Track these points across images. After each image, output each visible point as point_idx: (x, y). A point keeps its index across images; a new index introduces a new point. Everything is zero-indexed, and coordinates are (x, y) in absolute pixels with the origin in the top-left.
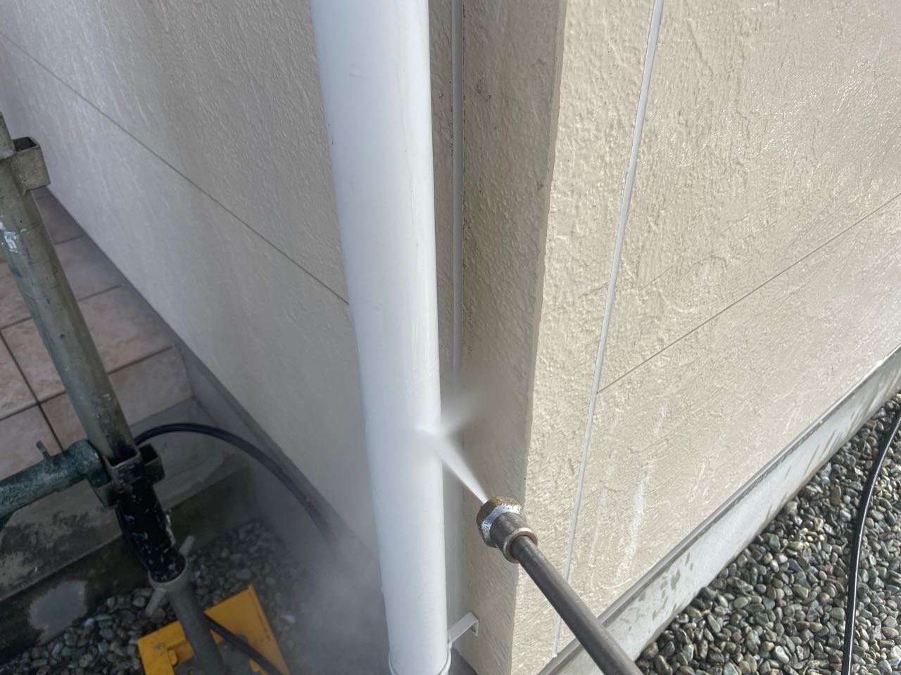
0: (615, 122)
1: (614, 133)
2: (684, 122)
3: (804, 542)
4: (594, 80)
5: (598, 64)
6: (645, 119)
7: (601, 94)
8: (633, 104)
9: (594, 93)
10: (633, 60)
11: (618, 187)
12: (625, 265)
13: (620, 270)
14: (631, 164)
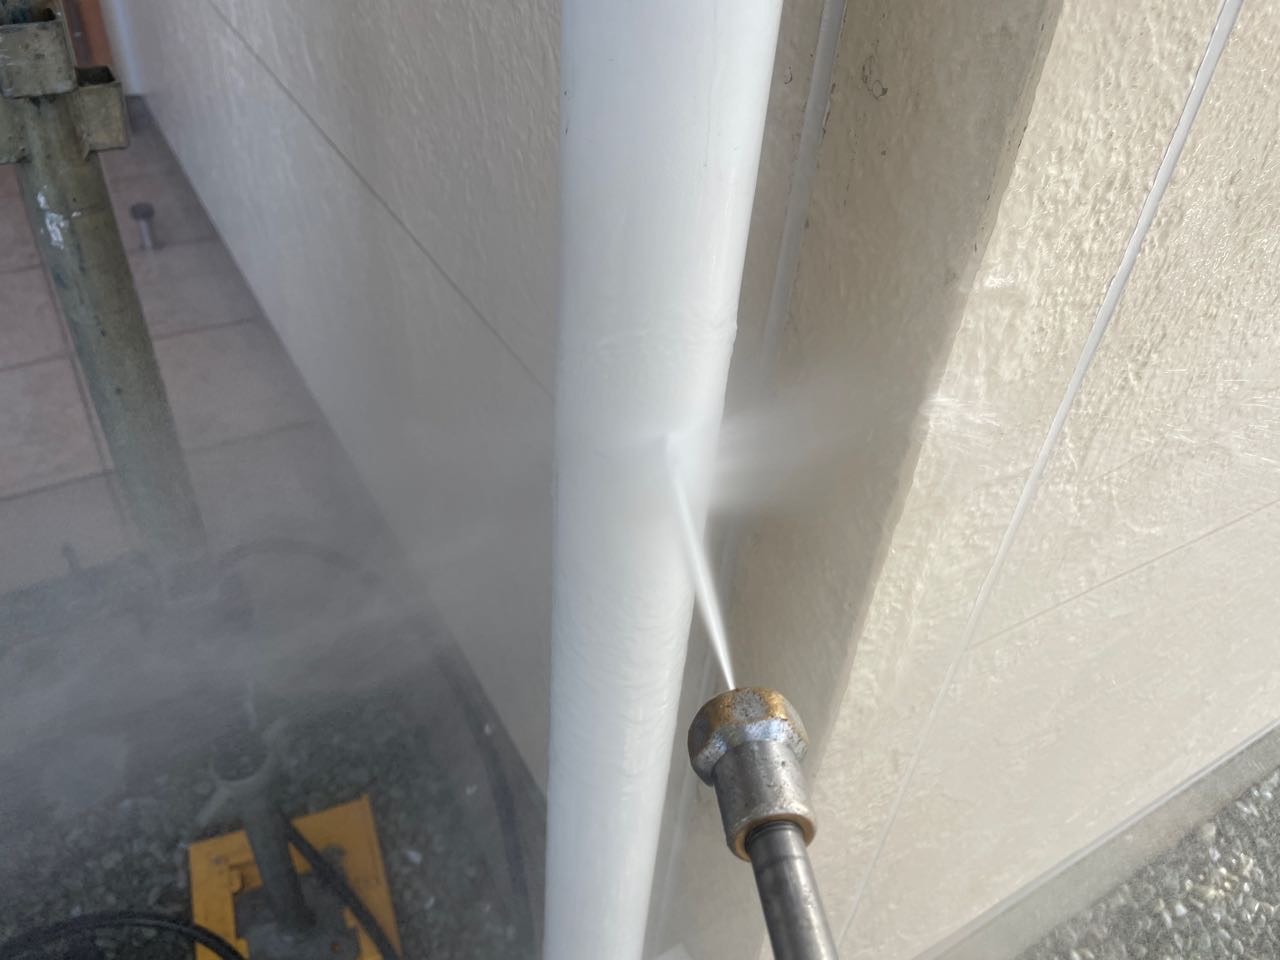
0: (1119, 175)
1: (1111, 196)
2: (1235, 198)
3: (1217, 889)
4: (1102, 85)
5: (1116, 53)
6: (1171, 180)
7: (1107, 115)
8: (1159, 146)
9: (1096, 111)
10: (1181, 60)
11: (1093, 300)
12: (1067, 440)
13: (1056, 449)
14: (1125, 261)
